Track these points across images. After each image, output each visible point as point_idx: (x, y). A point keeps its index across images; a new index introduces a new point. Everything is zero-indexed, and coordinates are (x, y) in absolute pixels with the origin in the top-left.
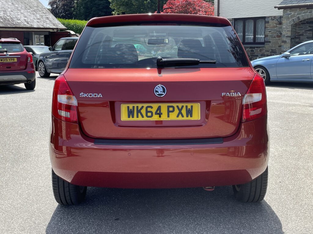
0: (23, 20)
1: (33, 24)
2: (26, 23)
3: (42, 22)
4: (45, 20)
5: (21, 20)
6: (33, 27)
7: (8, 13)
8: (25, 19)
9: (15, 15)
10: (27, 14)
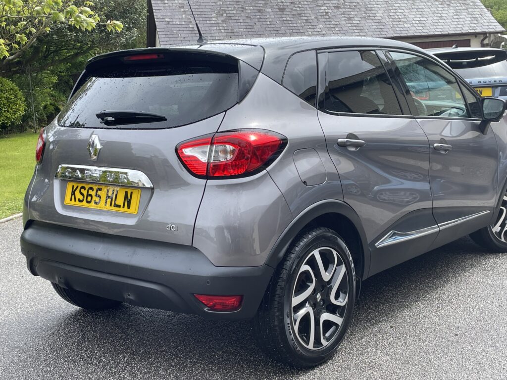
0: (417, 22)
1: (435, 27)
2: (421, 28)
3: (456, 23)
4: (462, 18)
5: (414, 22)
6: (432, 33)
7: (392, 11)
8: (422, 19)
9: (404, 13)
10: (428, 10)
